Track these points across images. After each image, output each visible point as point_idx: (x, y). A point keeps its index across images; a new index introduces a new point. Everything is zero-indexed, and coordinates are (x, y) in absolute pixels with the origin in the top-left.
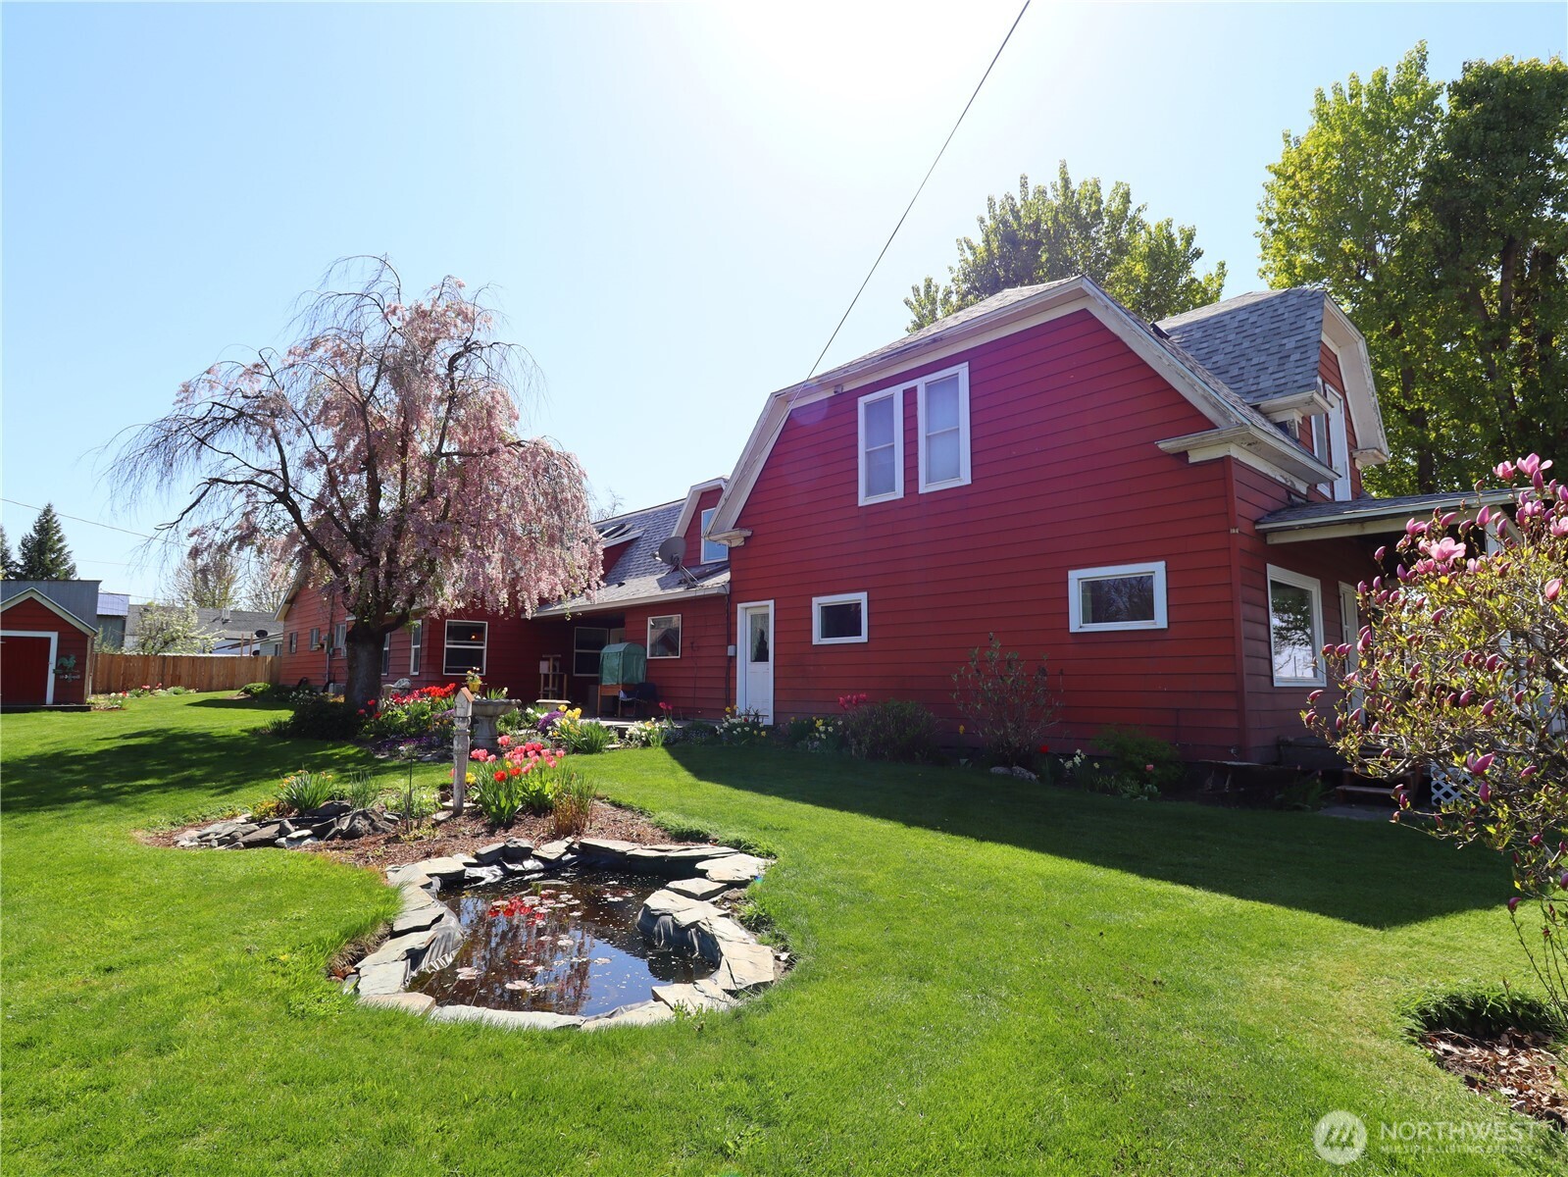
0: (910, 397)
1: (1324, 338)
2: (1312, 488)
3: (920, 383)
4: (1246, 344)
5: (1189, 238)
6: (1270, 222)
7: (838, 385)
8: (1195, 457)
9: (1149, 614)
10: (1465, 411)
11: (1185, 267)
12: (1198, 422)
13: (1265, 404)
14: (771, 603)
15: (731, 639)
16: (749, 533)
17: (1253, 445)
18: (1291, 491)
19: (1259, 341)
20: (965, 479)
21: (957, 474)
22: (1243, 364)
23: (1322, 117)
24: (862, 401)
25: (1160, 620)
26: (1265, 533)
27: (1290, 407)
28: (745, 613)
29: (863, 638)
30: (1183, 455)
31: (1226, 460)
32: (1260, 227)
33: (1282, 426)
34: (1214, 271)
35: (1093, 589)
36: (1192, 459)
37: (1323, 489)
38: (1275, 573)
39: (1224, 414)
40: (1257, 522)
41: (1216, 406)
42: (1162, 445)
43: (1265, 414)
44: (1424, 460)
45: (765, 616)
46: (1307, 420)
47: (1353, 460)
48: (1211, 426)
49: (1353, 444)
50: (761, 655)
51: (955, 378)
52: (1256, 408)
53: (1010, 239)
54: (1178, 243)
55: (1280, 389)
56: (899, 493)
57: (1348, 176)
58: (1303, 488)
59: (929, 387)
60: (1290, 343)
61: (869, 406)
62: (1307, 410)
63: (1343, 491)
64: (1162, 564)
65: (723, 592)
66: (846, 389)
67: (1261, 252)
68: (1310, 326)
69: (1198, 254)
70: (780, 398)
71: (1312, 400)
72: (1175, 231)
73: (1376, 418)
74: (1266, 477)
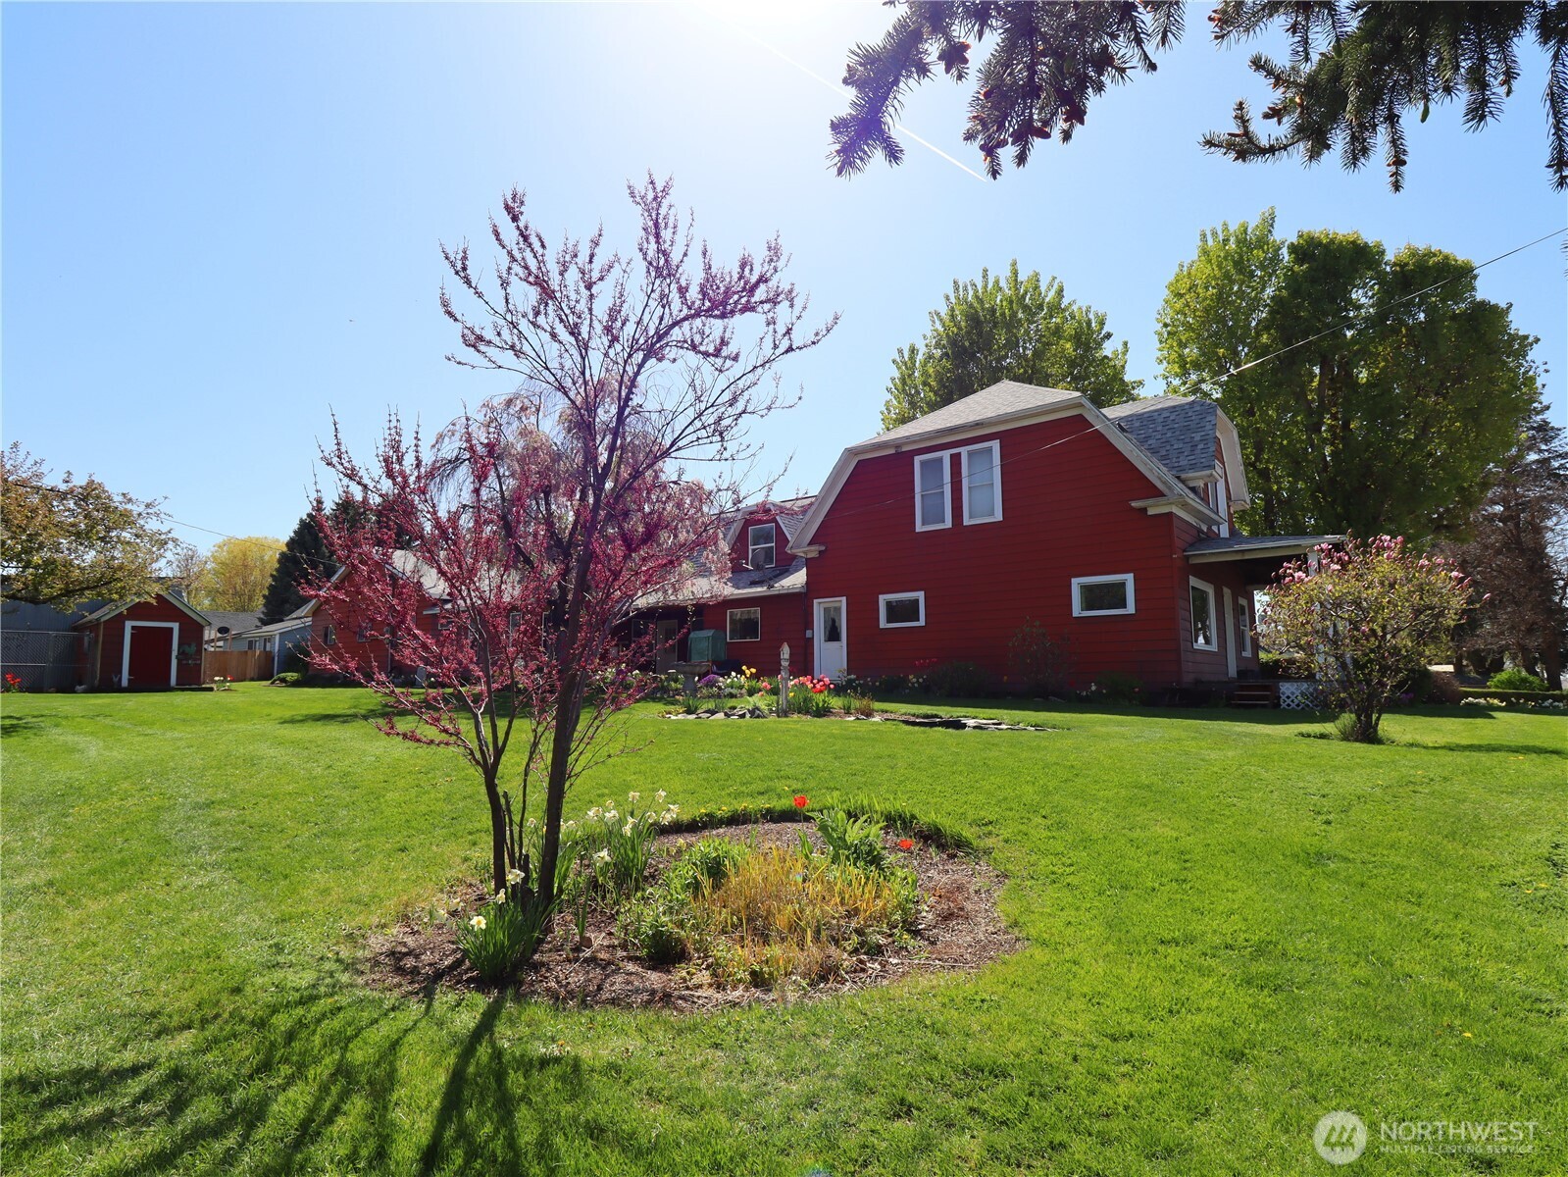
0: (956, 460)
1: (1218, 434)
2: (1209, 528)
3: (964, 451)
4: (1169, 435)
5: (1102, 323)
6: (1166, 325)
7: (898, 447)
8: (1151, 512)
9: (1124, 606)
10: (1296, 473)
11: (1099, 345)
12: (1155, 493)
13: (1183, 476)
14: (844, 599)
15: (809, 625)
16: (823, 548)
17: (1185, 506)
18: (1200, 531)
19: (1178, 433)
20: (998, 516)
21: (992, 513)
22: (1168, 448)
23: (1205, 252)
24: (917, 460)
25: (1131, 608)
26: (1188, 557)
27: (1198, 478)
28: (819, 607)
29: (922, 622)
30: (1145, 510)
31: (1170, 515)
32: (1159, 327)
33: (1193, 490)
34: (1120, 348)
35: (1087, 590)
36: (1149, 513)
37: (1215, 528)
38: (1193, 581)
39: (1170, 488)
40: (1185, 551)
41: (1164, 483)
42: (1134, 504)
43: (1183, 481)
44: (1268, 502)
45: (838, 610)
46: (1206, 485)
47: (1229, 507)
48: (1162, 495)
49: (1229, 498)
50: (833, 635)
51: (990, 450)
52: (1178, 478)
53: (974, 319)
54: (1093, 325)
55: (1193, 467)
56: (948, 524)
57: (1221, 298)
58: (1205, 529)
59: (970, 454)
60: (1197, 437)
61: (923, 464)
62: (1207, 480)
63: (1224, 532)
64: (1132, 575)
65: (803, 591)
66: (904, 450)
67: (1159, 346)
68: (1209, 427)
69: (1109, 336)
70: (850, 452)
71: (1212, 475)
72: (1091, 316)
73: (1243, 480)
74: (1187, 522)
